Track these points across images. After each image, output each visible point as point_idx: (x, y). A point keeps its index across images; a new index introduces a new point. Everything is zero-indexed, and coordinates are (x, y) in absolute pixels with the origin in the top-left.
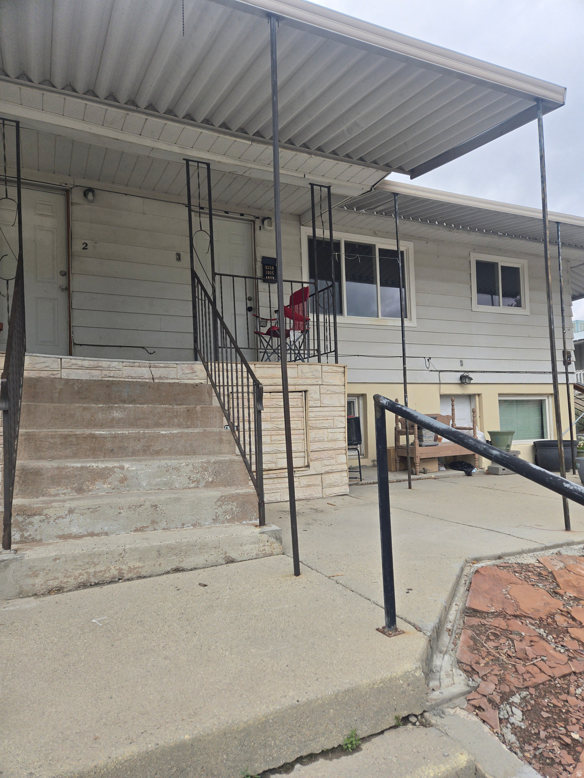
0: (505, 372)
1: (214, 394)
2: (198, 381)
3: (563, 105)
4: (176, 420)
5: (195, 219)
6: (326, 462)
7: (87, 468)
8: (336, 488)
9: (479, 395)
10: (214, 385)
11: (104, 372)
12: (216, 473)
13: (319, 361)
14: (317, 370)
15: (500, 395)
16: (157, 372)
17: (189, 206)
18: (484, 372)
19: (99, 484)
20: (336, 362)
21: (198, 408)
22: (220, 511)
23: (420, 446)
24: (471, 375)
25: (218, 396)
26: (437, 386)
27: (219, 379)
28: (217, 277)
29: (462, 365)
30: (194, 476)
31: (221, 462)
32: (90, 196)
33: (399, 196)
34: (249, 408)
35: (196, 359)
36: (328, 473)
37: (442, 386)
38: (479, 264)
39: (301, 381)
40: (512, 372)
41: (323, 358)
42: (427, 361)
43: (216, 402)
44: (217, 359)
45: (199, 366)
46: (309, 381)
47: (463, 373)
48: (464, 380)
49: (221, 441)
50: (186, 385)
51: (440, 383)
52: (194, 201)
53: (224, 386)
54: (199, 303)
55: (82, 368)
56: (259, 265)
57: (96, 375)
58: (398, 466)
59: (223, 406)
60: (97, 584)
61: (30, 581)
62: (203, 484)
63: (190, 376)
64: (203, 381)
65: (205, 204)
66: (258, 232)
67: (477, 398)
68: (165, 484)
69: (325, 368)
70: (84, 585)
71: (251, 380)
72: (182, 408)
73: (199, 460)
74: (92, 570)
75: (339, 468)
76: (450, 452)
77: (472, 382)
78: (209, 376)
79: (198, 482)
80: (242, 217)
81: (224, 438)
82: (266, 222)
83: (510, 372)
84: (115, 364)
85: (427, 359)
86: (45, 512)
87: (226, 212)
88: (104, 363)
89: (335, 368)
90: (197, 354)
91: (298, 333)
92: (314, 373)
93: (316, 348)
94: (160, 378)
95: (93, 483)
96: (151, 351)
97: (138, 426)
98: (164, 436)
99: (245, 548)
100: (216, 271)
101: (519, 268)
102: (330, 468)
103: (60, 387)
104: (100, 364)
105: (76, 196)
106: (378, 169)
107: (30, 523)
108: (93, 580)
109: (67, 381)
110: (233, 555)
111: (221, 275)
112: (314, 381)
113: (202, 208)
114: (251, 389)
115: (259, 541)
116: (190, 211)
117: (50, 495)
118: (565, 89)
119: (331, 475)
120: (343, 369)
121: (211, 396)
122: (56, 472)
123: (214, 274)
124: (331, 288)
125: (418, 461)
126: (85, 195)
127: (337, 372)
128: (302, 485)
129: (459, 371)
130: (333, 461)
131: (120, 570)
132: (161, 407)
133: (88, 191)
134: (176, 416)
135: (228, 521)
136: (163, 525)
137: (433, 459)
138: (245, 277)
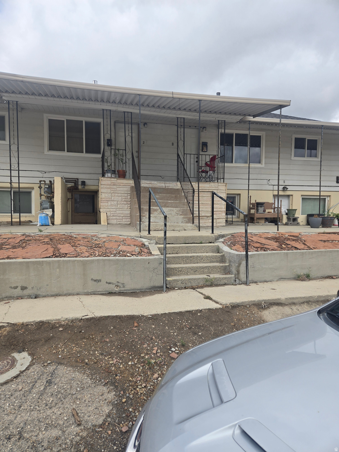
0: (305, 186)
1: (183, 192)
2: (178, 188)
3: (290, 105)
4: (172, 199)
5: (179, 129)
6: (218, 215)
7: (153, 208)
8: (221, 224)
9: (292, 195)
10: (183, 189)
11: (153, 185)
12: (183, 212)
13: (218, 182)
14: (216, 185)
15: (302, 195)
16: (167, 185)
17: (177, 125)
18: (295, 186)
19: (155, 212)
20: (224, 182)
21: (178, 195)
22: (183, 220)
23: (257, 213)
24: (287, 187)
25: (184, 192)
26: (272, 191)
27: (184, 187)
28: (185, 155)
29: (284, 183)
30: (177, 212)
31: (184, 209)
32: (146, 126)
33: (251, 122)
34: (191, 197)
35: (178, 181)
36: (218, 219)
37: (274, 191)
38: (296, 139)
39: (210, 189)
40: (309, 186)
41: (219, 180)
42: (268, 181)
43: (183, 194)
44: (184, 181)
45: (179, 183)
46: (213, 188)
47: (284, 186)
48: (285, 189)
49: (184, 205)
50: (175, 189)
51: (273, 190)
52: (179, 124)
53: (188, 189)
54: (179, 164)
55: (147, 183)
56: (201, 145)
57: (150, 186)
58: (249, 221)
59: (185, 195)
60: (157, 231)
61: (145, 228)
62: (179, 215)
63: (176, 186)
64: (179, 188)
65: (182, 124)
66: (201, 133)
67: (291, 197)
68: (170, 214)
69: (219, 184)
70: (155, 230)
71: (192, 188)
72: (174, 195)
73: (178, 209)
74: (156, 228)
75: (222, 217)
76: (269, 216)
77: (288, 190)
78: (182, 186)
79: (178, 214)
80: (196, 128)
81: (185, 204)
82: (204, 129)
83: (308, 186)
84: (156, 182)
85: (268, 180)
86: (146, 216)
87: (190, 126)
88: (153, 182)
89: (223, 184)
90: (178, 180)
91: (211, 172)
92: (215, 186)
93: (217, 177)
94: (167, 187)
95: (154, 212)
96: (163, 177)
97: (162, 200)
98: (169, 202)
99: (189, 228)
100: (185, 153)
101: (317, 140)
102: (219, 217)
103: (143, 189)
104: (152, 182)
105: (141, 126)
106: (241, 116)
107: (143, 218)
108: (157, 230)
109: (144, 187)
110: (186, 229)
111: (186, 154)
112: (215, 189)
113: (181, 126)
114: (192, 191)
115: (192, 226)
116: (178, 127)
117: (145, 214)
118: (291, 101)
119: (219, 220)
120: (225, 185)
121: (182, 193)
122: (146, 209)
123: (184, 154)
124: (223, 157)
125: (255, 218)
126: (144, 125)
127: (223, 185)
128: (209, 222)
129: (283, 185)
130: (220, 215)
131: (162, 228)
132: (168, 195)
133: (145, 124)
134: (172, 198)
135: (185, 223)
136: (170, 222)
137: (262, 218)
138: (194, 154)
